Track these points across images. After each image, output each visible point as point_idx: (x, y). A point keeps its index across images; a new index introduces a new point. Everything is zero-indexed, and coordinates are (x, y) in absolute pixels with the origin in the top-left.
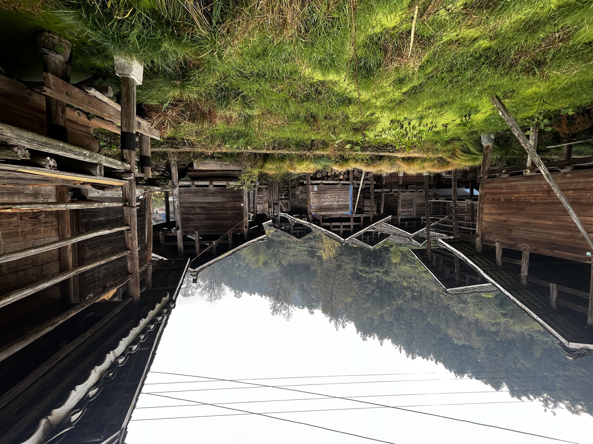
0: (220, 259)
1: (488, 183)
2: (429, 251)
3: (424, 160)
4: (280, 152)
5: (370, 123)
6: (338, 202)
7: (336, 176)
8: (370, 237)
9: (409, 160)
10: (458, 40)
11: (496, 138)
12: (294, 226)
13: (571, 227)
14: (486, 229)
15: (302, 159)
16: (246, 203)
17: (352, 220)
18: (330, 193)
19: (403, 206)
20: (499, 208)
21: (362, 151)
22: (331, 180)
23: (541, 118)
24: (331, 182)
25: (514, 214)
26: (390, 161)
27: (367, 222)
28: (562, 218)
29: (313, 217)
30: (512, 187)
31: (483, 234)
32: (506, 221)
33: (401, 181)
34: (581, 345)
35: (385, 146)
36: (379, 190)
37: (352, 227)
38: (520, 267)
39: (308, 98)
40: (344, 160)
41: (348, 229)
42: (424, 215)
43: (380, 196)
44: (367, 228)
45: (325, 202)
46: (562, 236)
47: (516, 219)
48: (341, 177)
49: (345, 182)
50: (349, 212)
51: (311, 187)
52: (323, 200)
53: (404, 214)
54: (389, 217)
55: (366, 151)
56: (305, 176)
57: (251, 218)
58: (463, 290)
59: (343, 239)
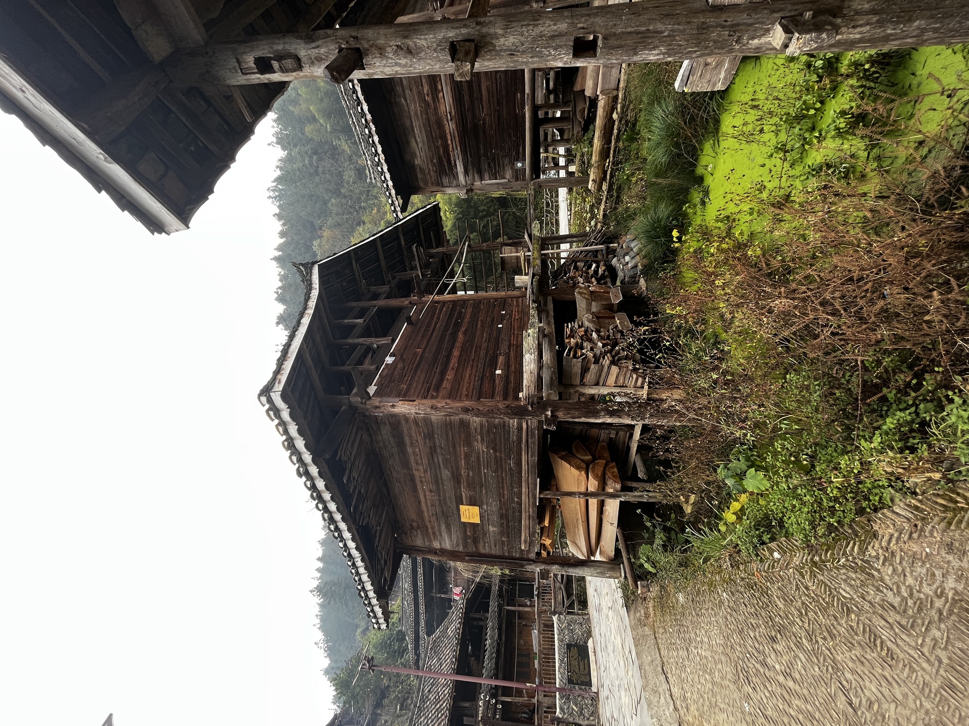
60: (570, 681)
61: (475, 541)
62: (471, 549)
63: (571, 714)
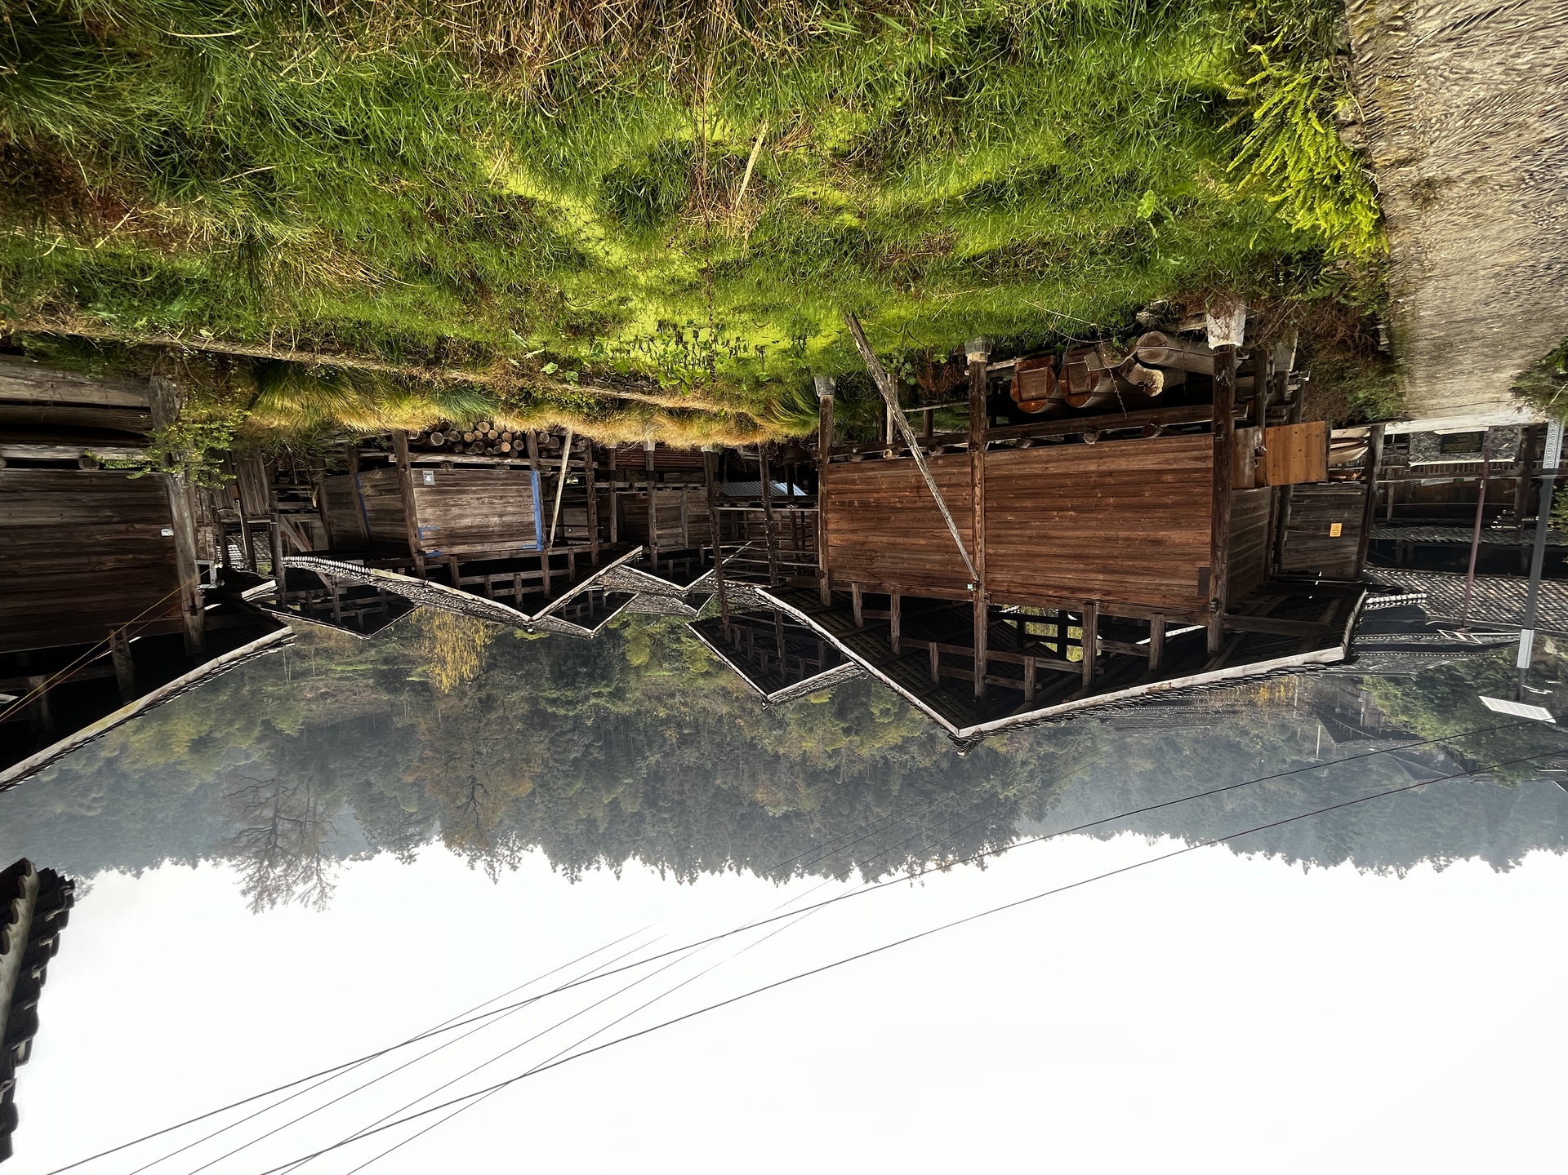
0: (91, 739)
1: (831, 472)
2: (726, 622)
3: (712, 417)
4: (326, 359)
5: (614, 318)
6: (501, 516)
7: (488, 445)
8: (584, 605)
9: (682, 415)
10: (814, 202)
11: (837, 386)
12: (342, 597)
13: (948, 546)
14: (835, 560)
15: (402, 389)
16: (183, 528)
17: (545, 563)
18: (475, 492)
19: (662, 524)
20: (852, 520)
21: (579, 383)
22: (477, 455)
23: (902, 360)
24: (475, 460)
25: (875, 529)
26: (641, 414)
27: (586, 566)
28: (937, 532)
29: (427, 561)
30: (867, 481)
31: (830, 571)
32: (864, 544)
33: (652, 463)
34: (973, 729)
35: (632, 378)
36: (604, 485)
37: (547, 581)
38: (888, 623)
39: (480, 230)
40: (529, 401)
41: (537, 589)
42: (707, 543)
43: (608, 499)
44: (587, 581)
45: (462, 516)
46: (939, 562)
47: (878, 539)
48: (506, 447)
49: (518, 462)
50: (535, 543)
51: (412, 473)
52: (455, 511)
53: (663, 541)
54: (636, 550)
55: (588, 384)
56: (389, 438)
57: (213, 576)
58: (797, 691)
59: (526, 618)
60: (1479, 450)
61: (1353, 528)
62: (1358, 531)
63: (1511, 449)
